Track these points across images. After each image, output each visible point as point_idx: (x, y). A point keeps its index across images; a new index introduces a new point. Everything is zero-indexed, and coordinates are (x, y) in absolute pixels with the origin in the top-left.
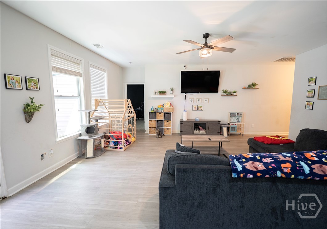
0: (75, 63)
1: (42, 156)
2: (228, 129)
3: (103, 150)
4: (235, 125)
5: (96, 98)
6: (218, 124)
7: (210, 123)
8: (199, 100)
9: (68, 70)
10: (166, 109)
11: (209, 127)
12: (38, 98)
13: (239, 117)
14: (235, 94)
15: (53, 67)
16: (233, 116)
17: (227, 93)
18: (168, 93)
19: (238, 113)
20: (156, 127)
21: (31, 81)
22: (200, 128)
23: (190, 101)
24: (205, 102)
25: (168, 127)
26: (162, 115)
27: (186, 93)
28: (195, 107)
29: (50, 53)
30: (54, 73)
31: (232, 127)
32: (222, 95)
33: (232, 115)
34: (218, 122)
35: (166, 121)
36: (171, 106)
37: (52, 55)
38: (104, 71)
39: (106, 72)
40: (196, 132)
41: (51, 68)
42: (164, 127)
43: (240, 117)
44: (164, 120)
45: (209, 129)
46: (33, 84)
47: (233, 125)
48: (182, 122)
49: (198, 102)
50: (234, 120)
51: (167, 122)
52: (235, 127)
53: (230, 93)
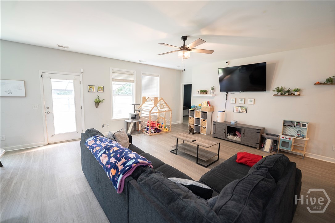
0: (129, 74)
1: (103, 125)
2: (275, 142)
3: (140, 131)
4: (288, 139)
5: (144, 96)
6: (257, 132)
7: (247, 129)
8: (241, 100)
9: (124, 80)
10: (204, 108)
11: (245, 134)
12: (102, 96)
13: (301, 128)
14: (296, 93)
15: (112, 79)
16: (288, 126)
17: (282, 92)
18: (209, 92)
19: (298, 123)
20: (195, 124)
21: (99, 87)
22: (237, 133)
23: (231, 101)
24: (249, 103)
25: (204, 127)
26: (200, 113)
27: (227, 92)
28: (237, 109)
29: (111, 71)
30: (113, 82)
31: (282, 141)
32: (275, 95)
33: (287, 124)
34: (257, 129)
35: (202, 120)
36: (208, 106)
37: (112, 72)
38: (158, 76)
39: (158, 77)
40: (230, 137)
41: (111, 80)
42: (200, 126)
43: (303, 128)
44: (201, 118)
45: (245, 137)
46: (100, 89)
47: (285, 139)
48: (215, 123)
49: (240, 102)
50: (292, 131)
51: (204, 121)
52: (288, 143)
53: (288, 91)
